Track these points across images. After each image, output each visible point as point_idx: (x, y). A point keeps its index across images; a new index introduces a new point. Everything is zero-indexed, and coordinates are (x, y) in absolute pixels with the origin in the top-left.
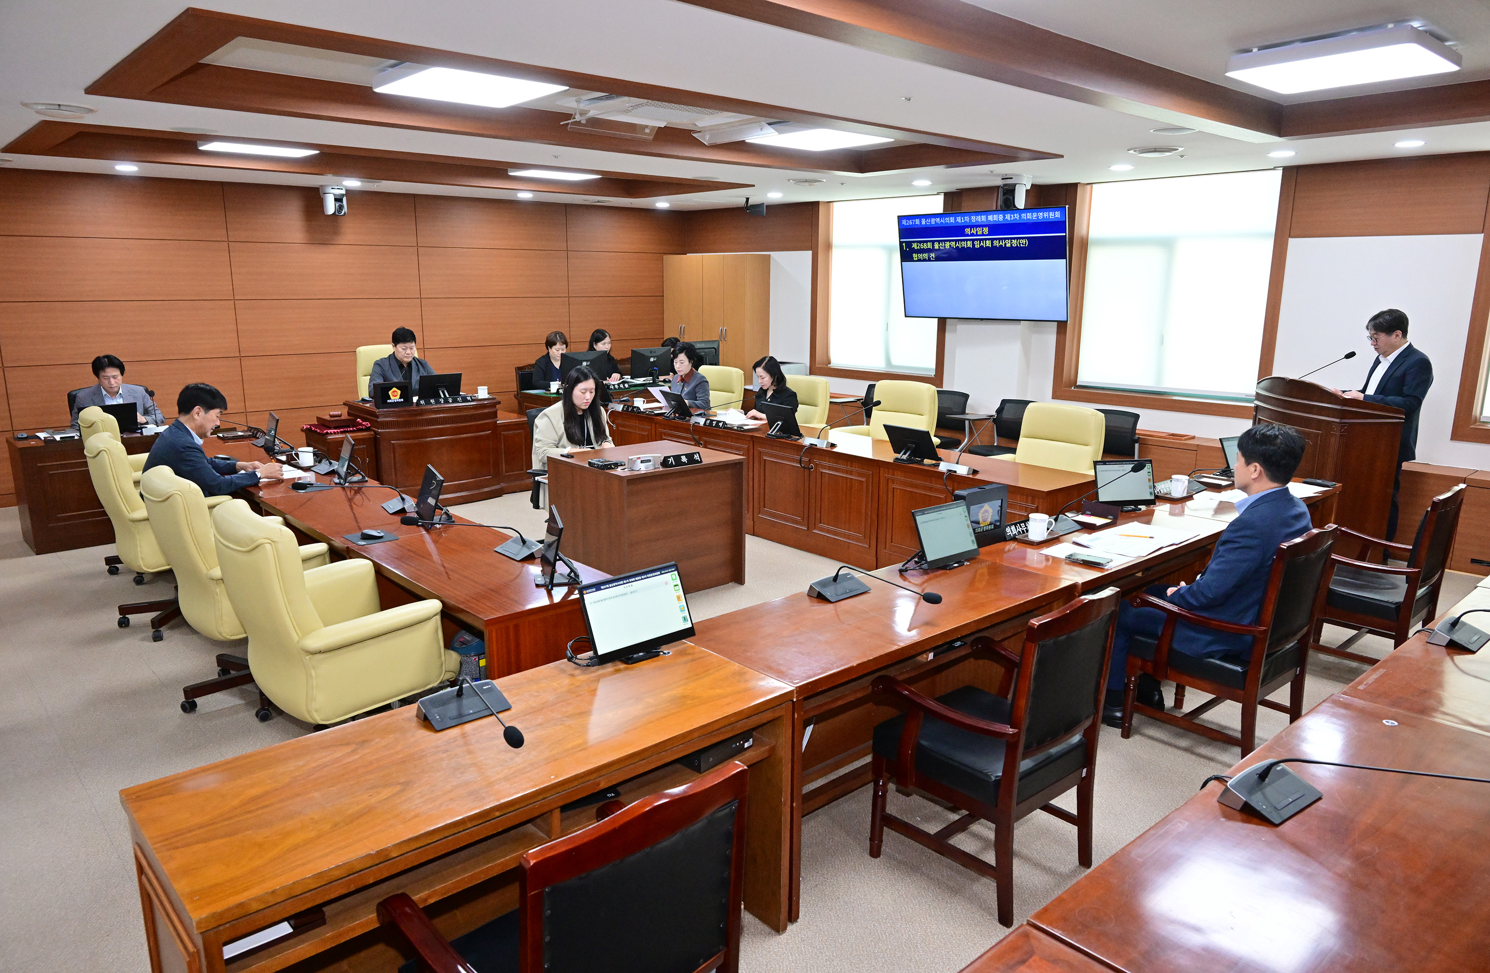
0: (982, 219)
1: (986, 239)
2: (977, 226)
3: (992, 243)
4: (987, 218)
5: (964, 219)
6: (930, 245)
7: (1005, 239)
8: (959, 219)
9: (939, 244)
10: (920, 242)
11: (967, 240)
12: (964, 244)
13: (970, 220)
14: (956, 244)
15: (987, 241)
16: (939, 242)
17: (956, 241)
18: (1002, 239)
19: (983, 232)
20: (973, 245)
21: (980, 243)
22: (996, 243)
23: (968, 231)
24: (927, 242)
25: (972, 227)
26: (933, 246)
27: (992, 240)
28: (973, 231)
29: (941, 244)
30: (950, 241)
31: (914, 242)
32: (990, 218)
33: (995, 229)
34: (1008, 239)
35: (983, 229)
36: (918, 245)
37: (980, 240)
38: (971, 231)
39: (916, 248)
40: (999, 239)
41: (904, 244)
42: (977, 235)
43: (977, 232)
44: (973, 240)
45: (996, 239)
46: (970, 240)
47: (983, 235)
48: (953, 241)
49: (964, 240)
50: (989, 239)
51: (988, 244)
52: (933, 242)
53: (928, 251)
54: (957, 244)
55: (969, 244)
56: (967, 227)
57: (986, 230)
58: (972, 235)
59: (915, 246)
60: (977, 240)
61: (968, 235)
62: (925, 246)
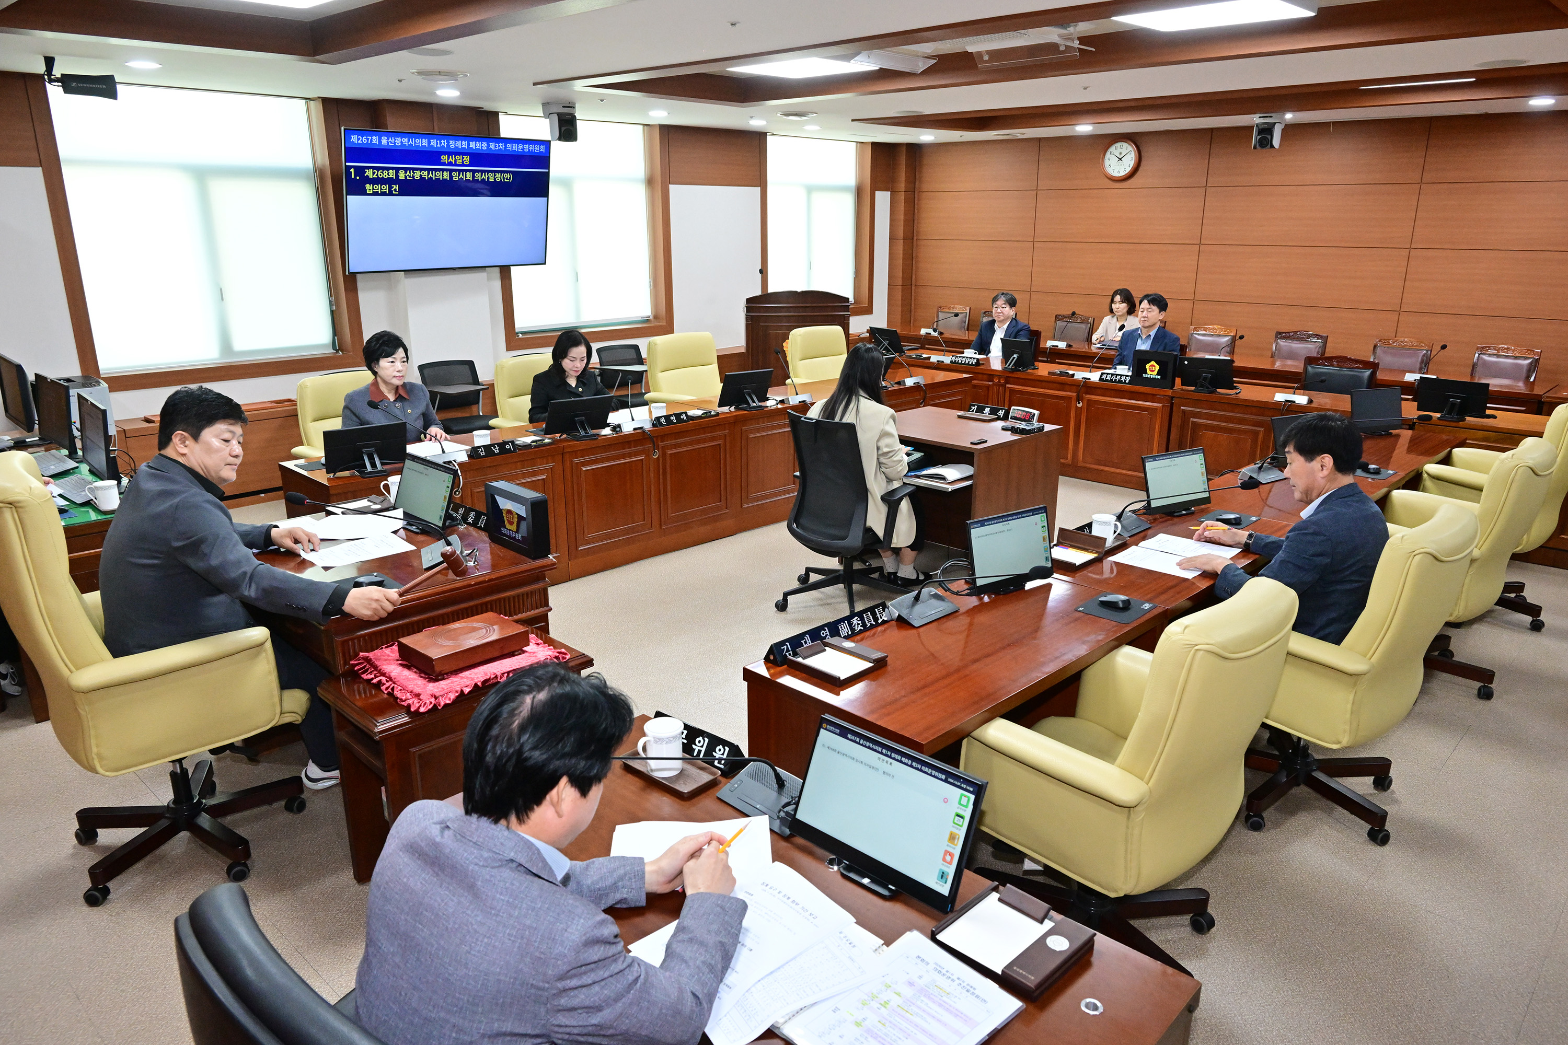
0: (462, 144)
1: (466, 171)
2: (456, 154)
3: (474, 176)
4: (469, 145)
5: (441, 143)
6: (392, 174)
7: (488, 172)
8: (434, 142)
9: (406, 173)
10: (378, 169)
11: (443, 170)
12: (439, 175)
13: (448, 145)
14: (428, 174)
15: (468, 173)
16: (406, 170)
17: (429, 170)
18: (485, 171)
19: (463, 162)
20: (451, 177)
21: (459, 175)
22: (478, 176)
23: (444, 158)
24: (388, 169)
25: (450, 154)
26: (397, 176)
27: (474, 172)
28: (450, 159)
29: (408, 173)
30: (421, 170)
31: (369, 168)
32: (472, 145)
33: (477, 158)
34: (491, 171)
35: (463, 158)
36: (374, 173)
37: (460, 171)
38: (448, 159)
39: (371, 176)
40: (482, 171)
41: (352, 170)
42: (456, 165)
43: (456, 161)
44: (451, 171)
45: (478, 171)
46: (446, 170)
47: (463, 165)
48: (425, 169)
49: (439, 170)
50: (470, 171)
51: (469, 176)
52: (397, 170)
53: (389, 182)
54: (431, 175)
55: (446, 175)
56: (444, 153)
57: (467, 159)
58: (450, 164)
59: (369, 173)
60: (455, 170)
61: (444, 164)
62: (385, 175)
